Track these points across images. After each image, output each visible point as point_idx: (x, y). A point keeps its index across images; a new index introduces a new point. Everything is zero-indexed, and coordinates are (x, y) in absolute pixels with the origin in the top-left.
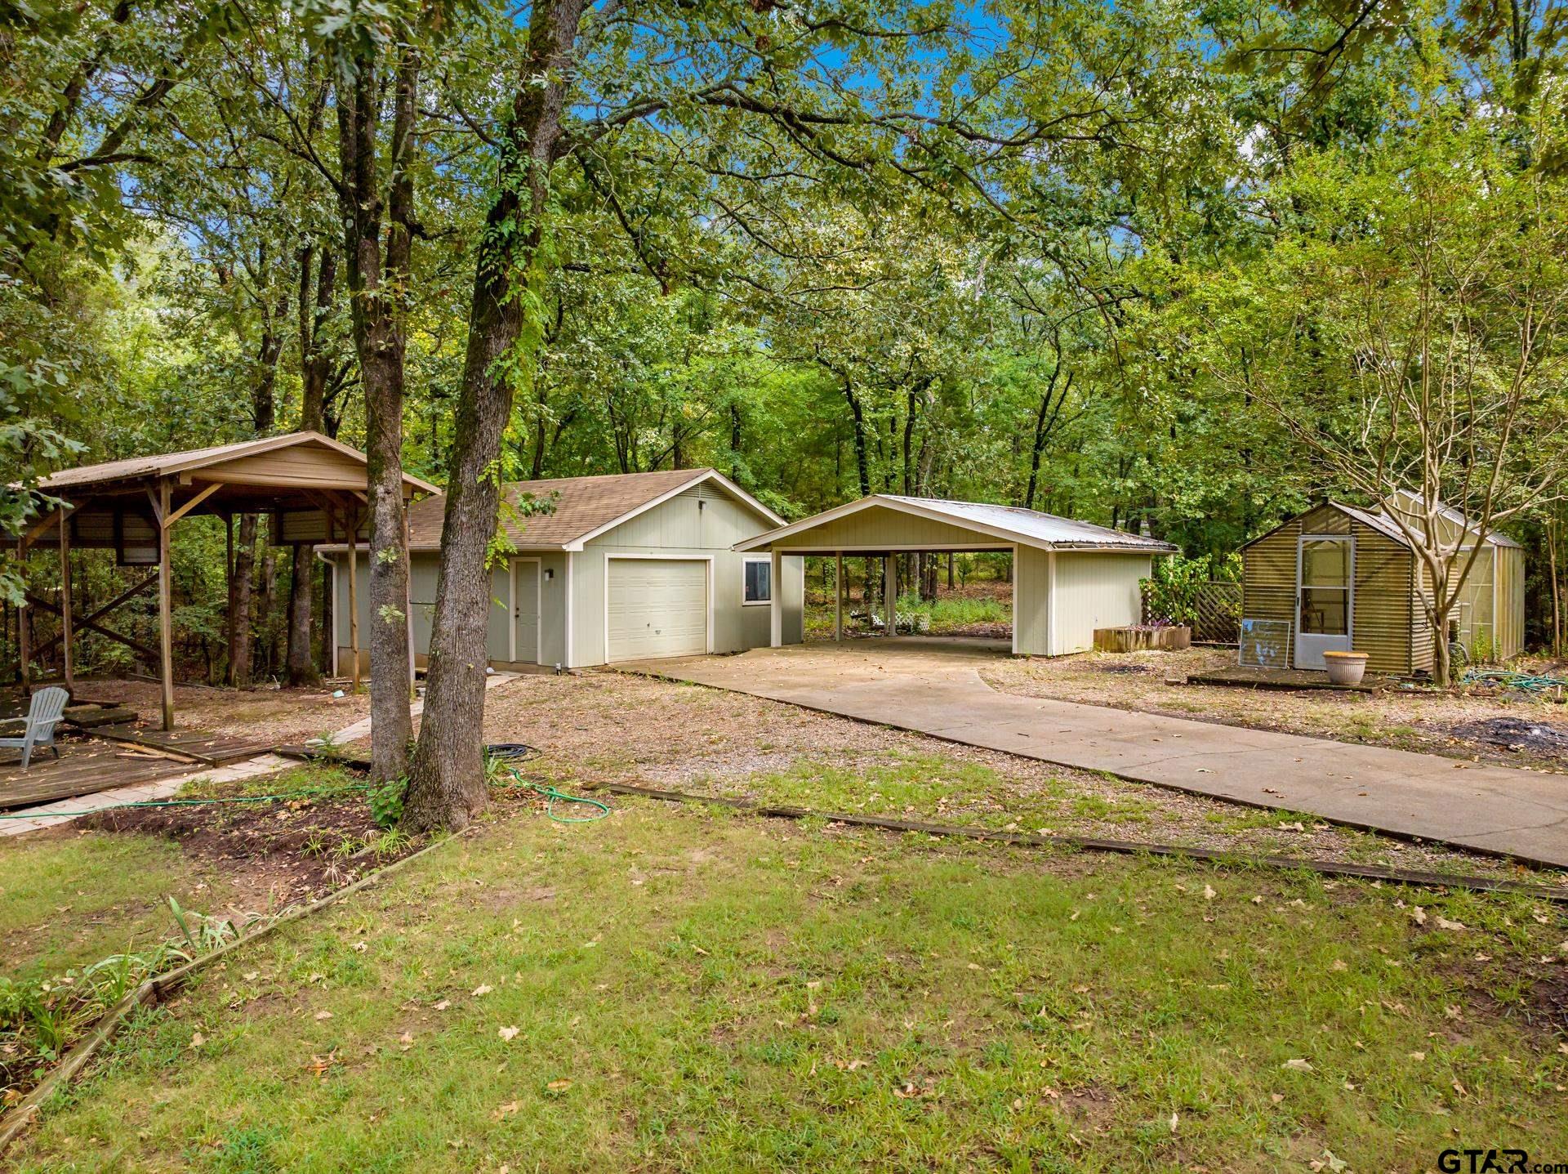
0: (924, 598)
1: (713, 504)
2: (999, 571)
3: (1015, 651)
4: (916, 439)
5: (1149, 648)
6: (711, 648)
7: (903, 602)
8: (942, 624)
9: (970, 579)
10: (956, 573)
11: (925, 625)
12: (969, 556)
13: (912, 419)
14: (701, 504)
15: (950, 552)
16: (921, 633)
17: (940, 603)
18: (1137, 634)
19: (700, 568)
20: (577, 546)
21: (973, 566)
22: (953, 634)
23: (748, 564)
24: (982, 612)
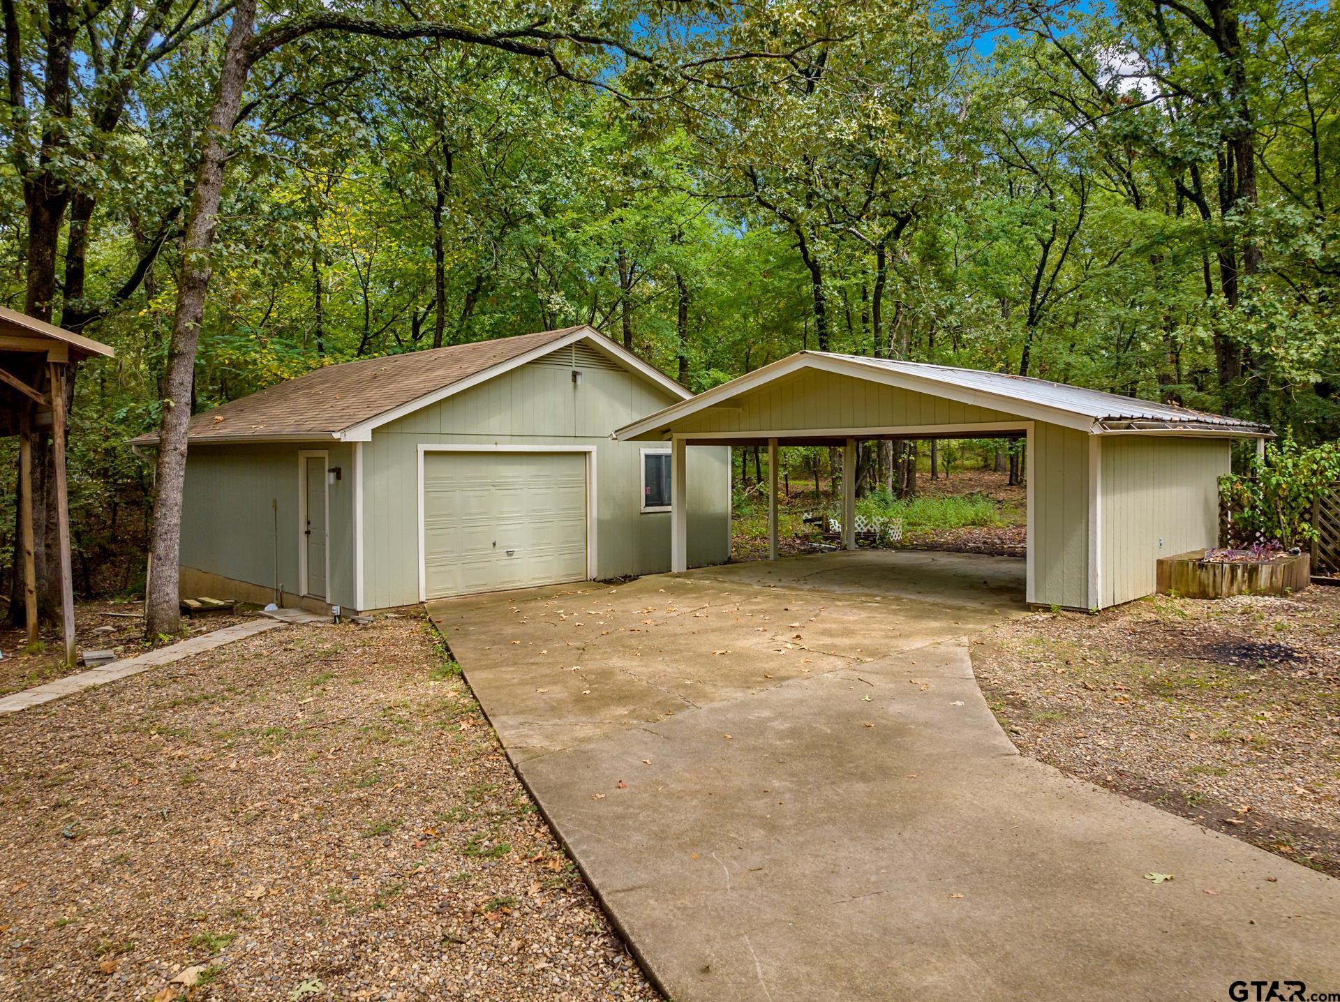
0: (899, 493)
1: (592, 376)
2: (986, 460)
3: (1030, 598)
4: (887, 307)
5: (1254, 592)
6: (593, 572)
7: (870, 502)
8: (919, 531)
9: (955, 468)
10: (939, 461)
11: (896, 534)
12: (954, 443)
13: (882, 279)
14: (575, 375)
15: (932, 437)
16: (890, 545)
17: (918, 502)
18: (1233, 569)
19: (578, 463)
20: (362, 434)
21: (958, 455)
22: (932, 548)
23: (647, 456)
24: (970, 512)
